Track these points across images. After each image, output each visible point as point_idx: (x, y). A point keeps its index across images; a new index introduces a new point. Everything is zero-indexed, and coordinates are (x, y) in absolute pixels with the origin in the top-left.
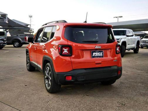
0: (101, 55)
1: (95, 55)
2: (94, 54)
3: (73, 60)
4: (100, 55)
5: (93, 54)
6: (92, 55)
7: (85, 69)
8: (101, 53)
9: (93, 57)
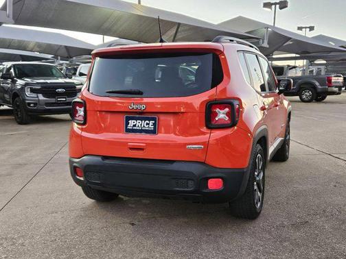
0: (151, 127)
1: (135, 126)
2: (132, 123)
4: (146, 127)
5: (127, 124)
6: (127, 126)
8: (152, 122)
9: (128, 131)
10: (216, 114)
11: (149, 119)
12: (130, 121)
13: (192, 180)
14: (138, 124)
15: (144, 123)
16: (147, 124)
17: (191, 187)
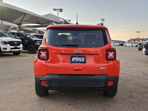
0: (83, 60)
1: (75, 60)
2: (73, 59)
3: (48, 64)
5: (72, 59)
7: (60, 75)
8: (83, 58)
9: (72, 62)
10: (109, 55)
11: (82, 57)
12: (73, 58)
13: (103, 82)
14: (76, 59)
15: (80, 59)
16: (81, 59)
17: (102, 85)
